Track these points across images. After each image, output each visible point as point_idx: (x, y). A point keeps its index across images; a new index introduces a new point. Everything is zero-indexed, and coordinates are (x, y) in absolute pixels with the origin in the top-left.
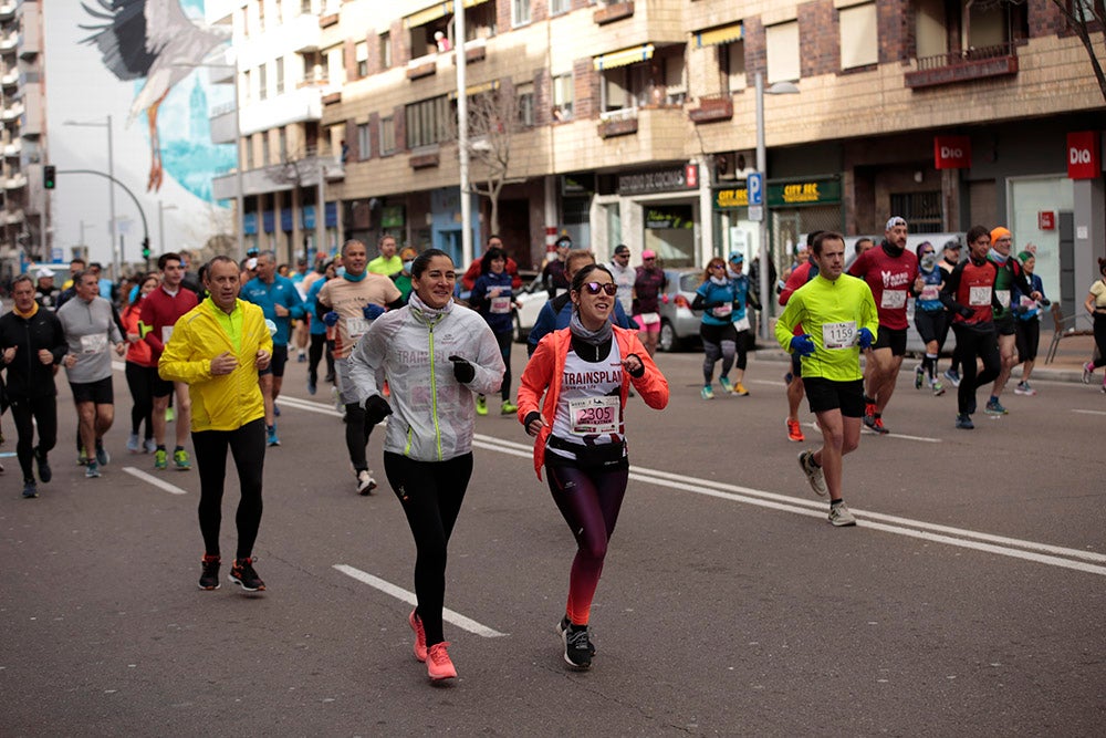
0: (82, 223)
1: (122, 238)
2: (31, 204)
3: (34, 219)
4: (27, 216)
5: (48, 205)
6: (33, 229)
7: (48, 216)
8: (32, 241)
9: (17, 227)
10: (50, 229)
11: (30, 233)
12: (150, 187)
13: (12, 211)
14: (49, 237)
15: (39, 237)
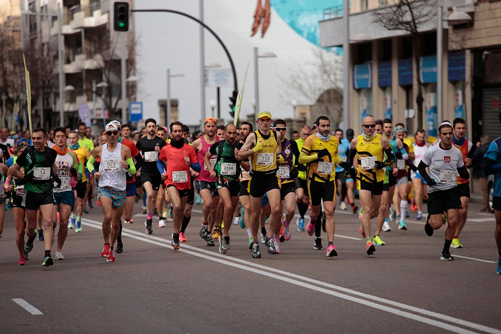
0: (168, 71)
1: (218, 89)
2: (112, 46)
3: (114, 64)
4: (106, 62)
5: (131, 49)
6: (113, 77)
7: (131, 62)
8: (111, 91)
9: (95, 74)
10: (132, 78)
11: (108, 82)
12: (254, 30)
13: (90, 56)
14: (132, 88)
15: (120, 86)
